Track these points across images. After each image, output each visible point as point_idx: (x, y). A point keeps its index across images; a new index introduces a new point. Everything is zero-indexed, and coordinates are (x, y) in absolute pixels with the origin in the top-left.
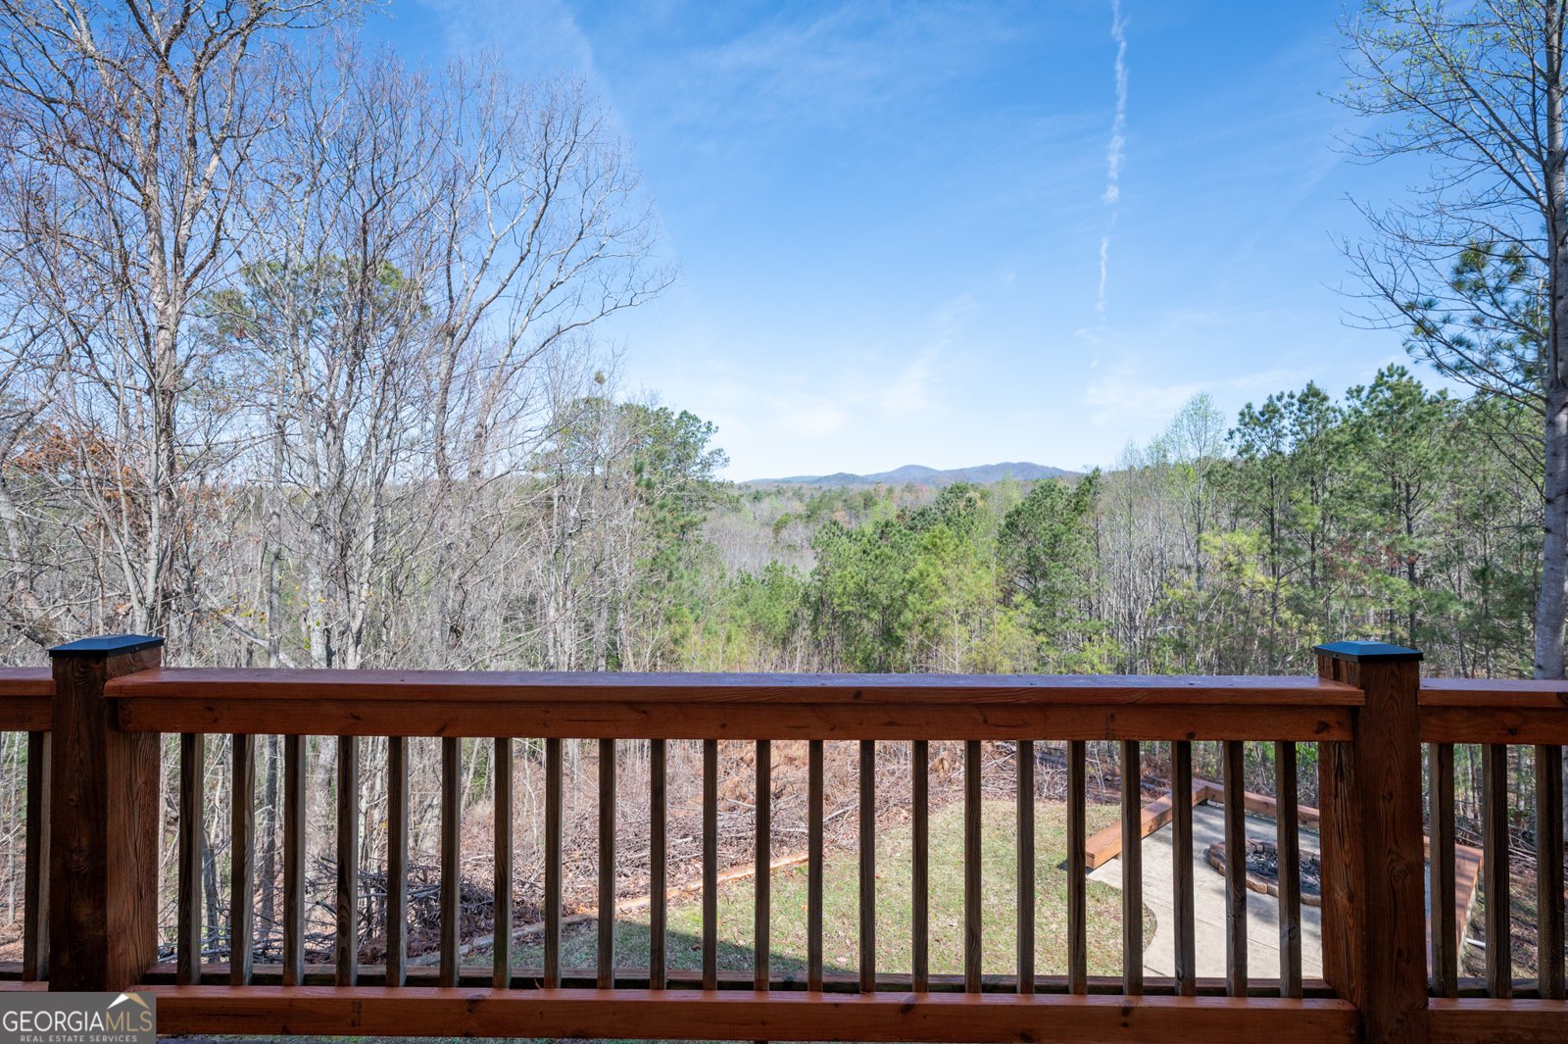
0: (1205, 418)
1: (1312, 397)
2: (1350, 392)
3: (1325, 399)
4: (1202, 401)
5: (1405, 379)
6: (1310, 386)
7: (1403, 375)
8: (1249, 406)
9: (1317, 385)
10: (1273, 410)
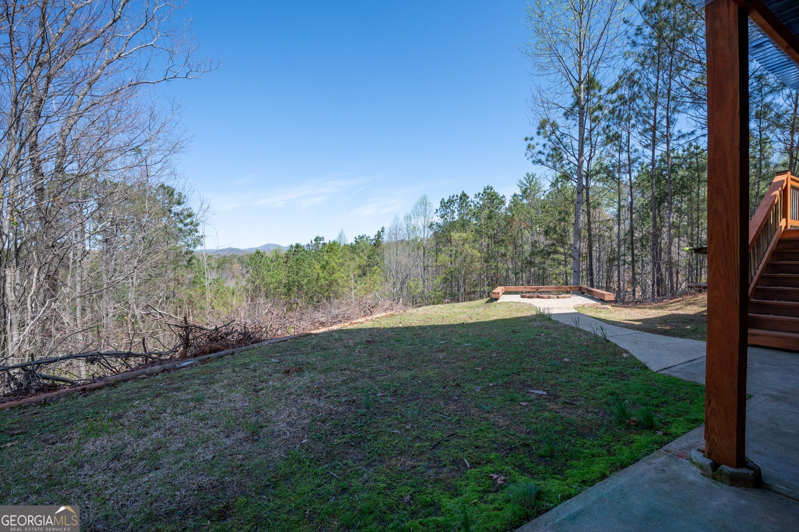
0: (426, 205)
1: (464, 197)
2: (476, 195)
3: (468, 198)
4: (425, 198)
6: (463, 193)
7: (492, 189)
8: (443, 199)
9: (465, 192)
10: (451, 201)
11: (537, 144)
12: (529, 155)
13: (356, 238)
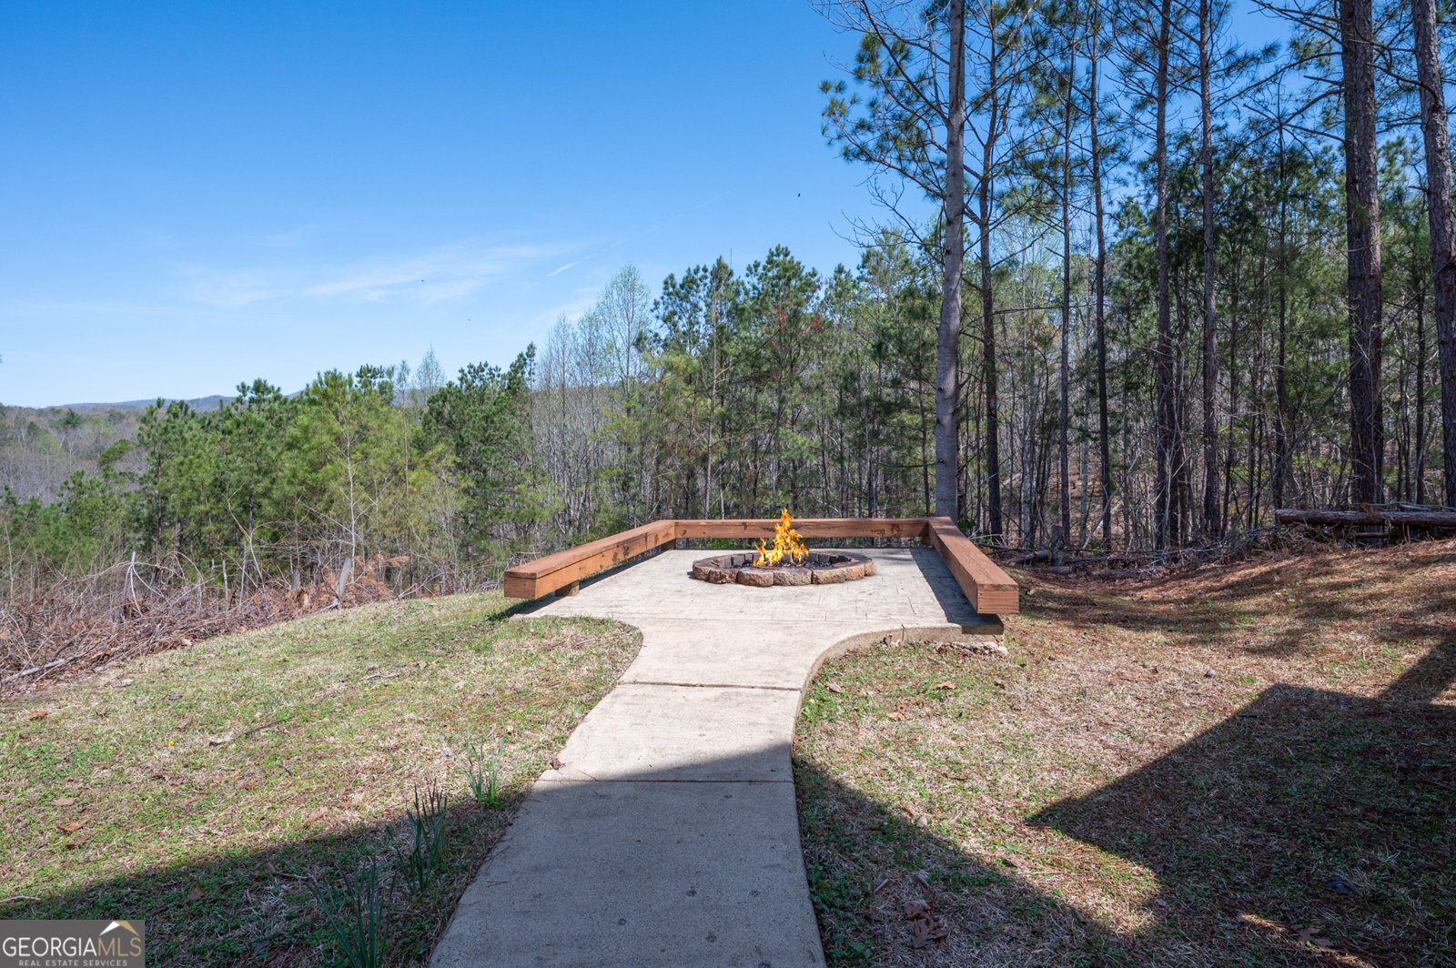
0: (632, 289)
1: (721, 271)
2: (749, 269)
3: (731, 273)
4: (630, 274)
5: (788, 258)
6: (719, 261)
7: (786, 255)
8: (672, 277)
9: (725, 261)
10: (690, 283)
11: (854, 102)
12: (833, 131)
13: (462, 371)
